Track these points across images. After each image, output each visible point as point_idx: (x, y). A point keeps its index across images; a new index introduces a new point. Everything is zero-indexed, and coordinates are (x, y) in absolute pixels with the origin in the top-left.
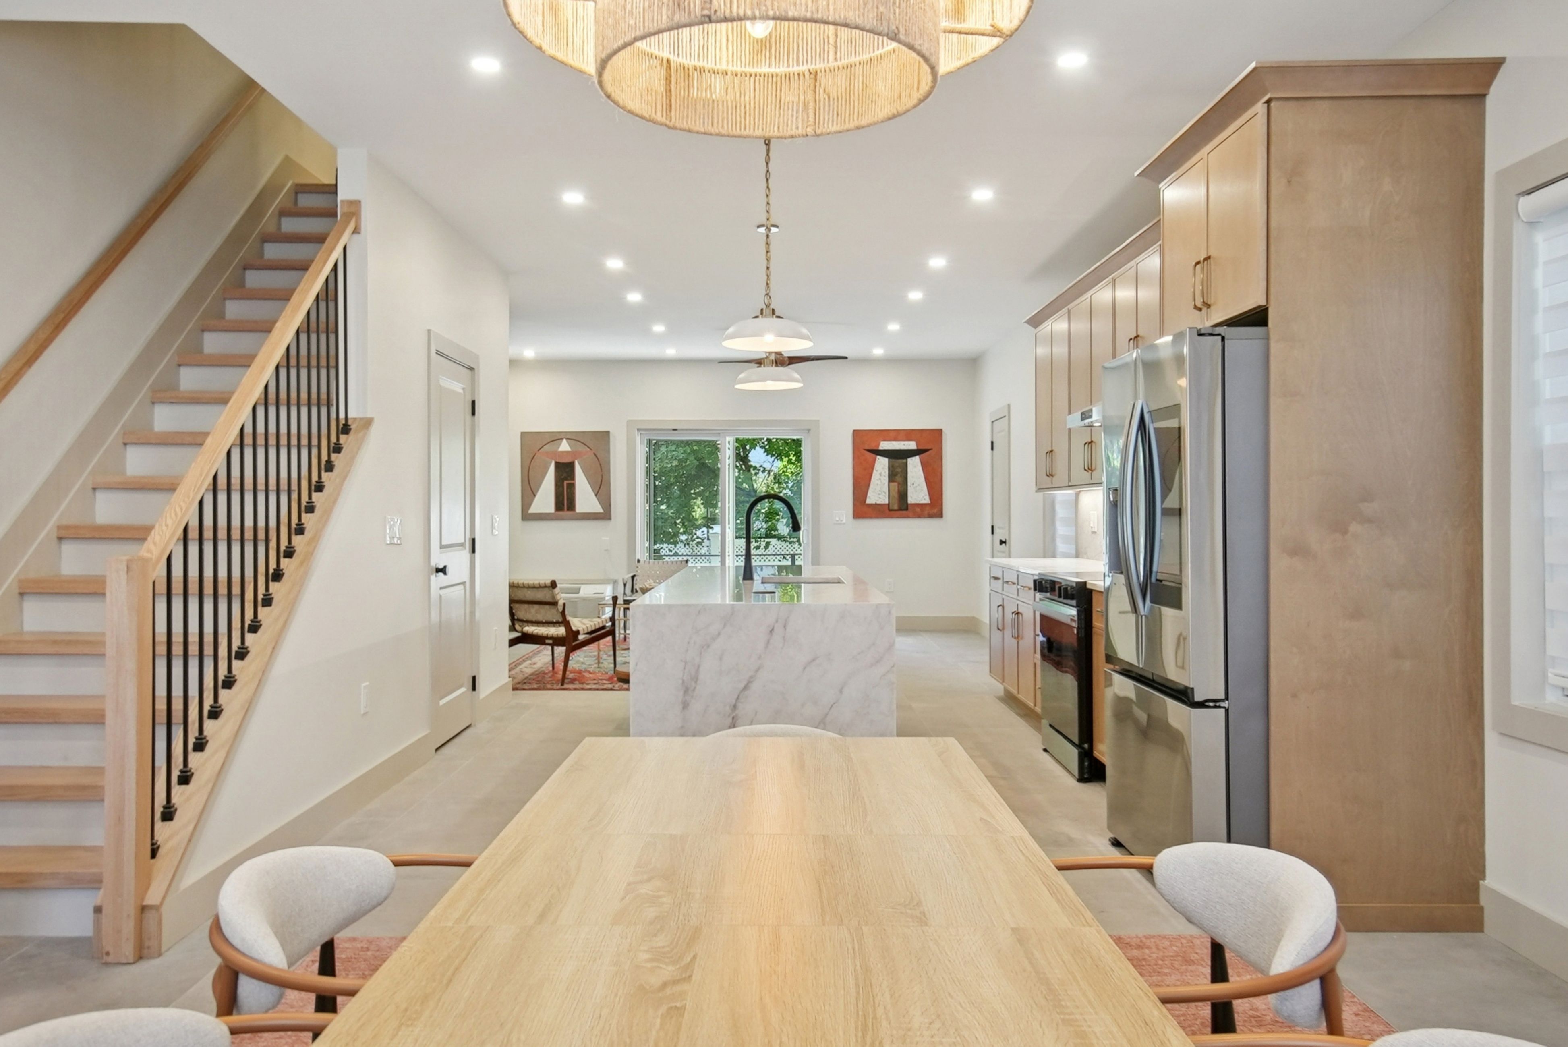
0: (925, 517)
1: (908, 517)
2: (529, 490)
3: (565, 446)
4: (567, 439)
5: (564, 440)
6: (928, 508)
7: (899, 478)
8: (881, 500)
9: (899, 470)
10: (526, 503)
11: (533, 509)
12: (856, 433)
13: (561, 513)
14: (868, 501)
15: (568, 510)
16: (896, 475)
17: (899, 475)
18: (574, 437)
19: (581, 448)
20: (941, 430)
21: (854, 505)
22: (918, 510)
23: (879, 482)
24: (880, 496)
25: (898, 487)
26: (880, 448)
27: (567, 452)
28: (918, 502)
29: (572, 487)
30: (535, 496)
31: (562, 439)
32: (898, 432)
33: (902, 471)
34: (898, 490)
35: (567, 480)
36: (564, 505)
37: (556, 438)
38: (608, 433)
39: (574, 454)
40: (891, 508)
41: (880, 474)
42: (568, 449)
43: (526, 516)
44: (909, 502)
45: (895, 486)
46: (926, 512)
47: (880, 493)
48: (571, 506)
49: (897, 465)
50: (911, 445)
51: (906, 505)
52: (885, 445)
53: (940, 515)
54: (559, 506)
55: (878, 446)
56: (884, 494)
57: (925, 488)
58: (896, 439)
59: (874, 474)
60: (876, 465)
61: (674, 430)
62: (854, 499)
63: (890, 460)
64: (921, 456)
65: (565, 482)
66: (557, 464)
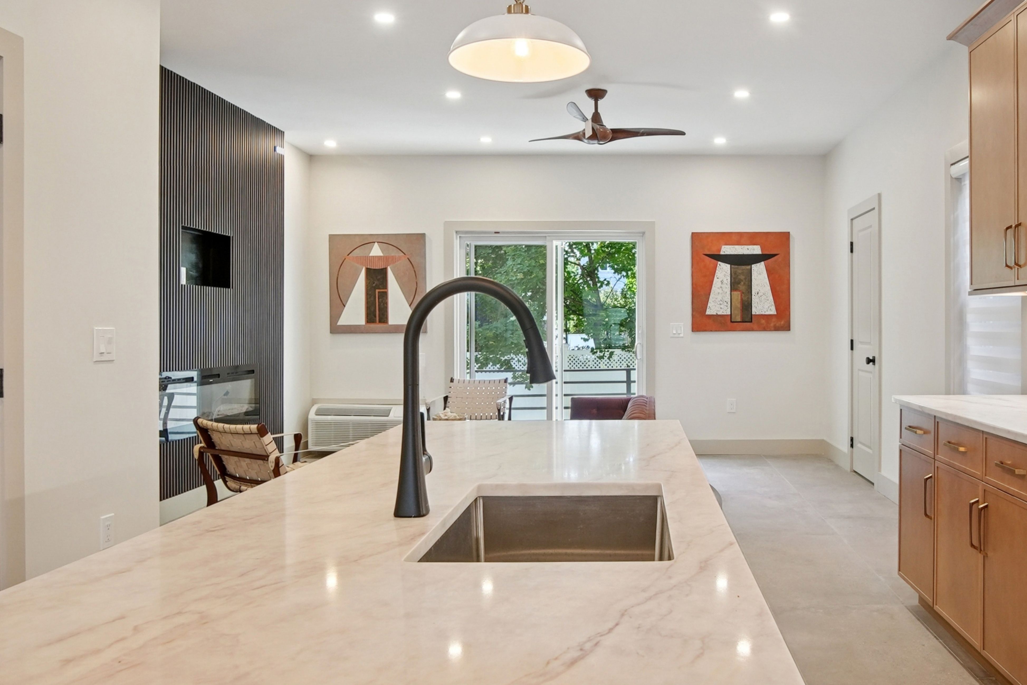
0: (770, 330)
1: (752, 330)
2: (338, 301)
3: (376, 251)
4: (377, 242)
5: (376, 243)
6: (774, 319)
7: (742, 287)
8: (722, 310)
9: (742, 277)
10: (335, 314)
11: (343, 321)
12: (695, 237)
13: (372, 325)
14: (708, 312)
15: (380, 322)
16: (739, 283)
17: (742, 283)
18: (386, 240)
19: (394, 253)
20: (789, 233)
21: (693, 316)
22: (763, 321)
23: (720, 291)
24: (722, 306)
25: (741, 295)
26: (722, 253)
27: (379, 257)
28: (763, 313)
29: (384, 296)
30: (345, 306)
31: (375, 242)
32: (741, 234)
33: (745, 279)
34: (742, 299)
35: (379, 289)
36: (375, 316)
37: (367, 241)
38: (423, 235)
39: (386, 259)
40: (733, 320)
41: (722, 282)
42: (381, 254)
43: (336, 329)
44: (753, 313)
45: (737, 294)
46: (772, 325)
47: (721, 303)
48: (384, 318)
49: (740, 272)
50: (756, 250)
51: (750, 316)
52: (727, 250)
53: (787, 327)
54: (370, 318)
55: (720, 251)
56: (725, 304)
57: (771, 298)
58: (739, 243)
59: (714, 282)
60: (717, 271)
61: (496, 233)
62: (693, 310)
63: (732, 266)
64: (765, 261)
65: (377, 291)
66: (368, 271)
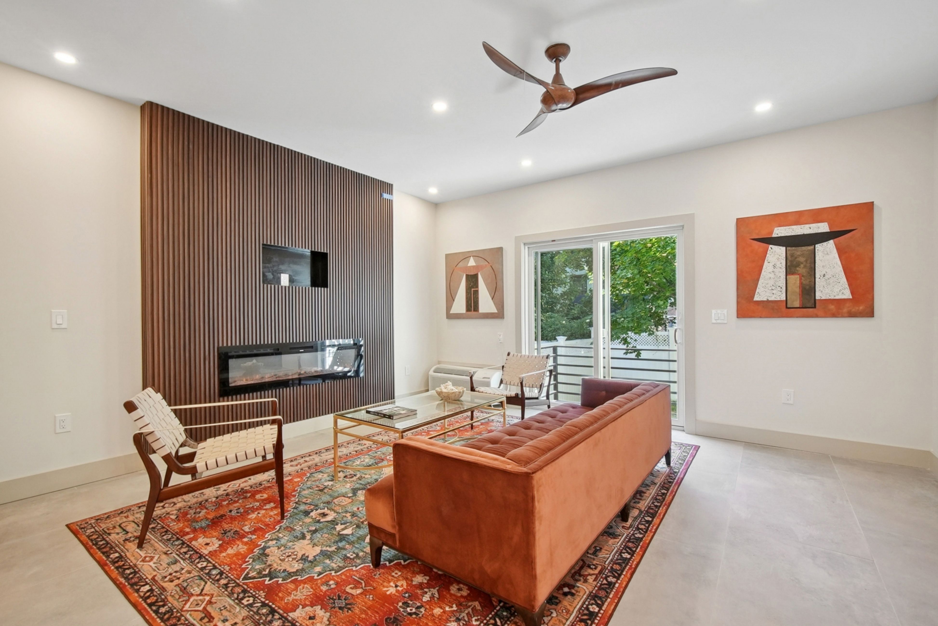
0: (843, 316)
1: (817, 316)
2: (451, 298)
3: (472, 262)
4: (473, 256)
5: (472, 257)
6: (847, 305)
7: (801, 270)
8: (775, 296)
9: (802, 259)
10: (449, 307)
11: (453, 311)
12: (740, 222)
13: (469, 313)
14: (757, 298)
15: (474, 311)
16: (798, 265)
17: (802, 266)
18: (477, 254)
19: (483, 263)
20: (872, 203)
21: (738, 303)
22: (832, 307)
23: (772, 276)
24: (774, 292)
25: (801, 279)
26: (774, 235)
27: (473, 267)
28: (832, 297)
29: (476, 292)
30: (454, 301)
31: (470, 257)
32: (800, 214)
33: (806, 261)
34: (801, 283)
35: (473, 288)
36: (471, 307)
37: (466, 256)
38: (502, 248)
39: (478, 267)
40: (788, 306)
41: (774, 266)
42: (474, 264)
43: (450, 316)
44: (817, 297)
45: (795, 279)
46: (845, 310)
47: (773, 288)
48: (476, 309)
49: (799, 253)
50: (823, 228)
51: (813, 301)
52: (780, 232)
53: (870, 313)
54: (468, 309)
55: (772, 233)
56: (779, 289)
57: (844, 280)
58: (797, 223)
59: (764, 267)
60: (768, 255)
61: (553, 241)
62: (738, 296)
63: (788, 248)
64: (836, 239)
65: (472, 289)
66: (467, 275)
